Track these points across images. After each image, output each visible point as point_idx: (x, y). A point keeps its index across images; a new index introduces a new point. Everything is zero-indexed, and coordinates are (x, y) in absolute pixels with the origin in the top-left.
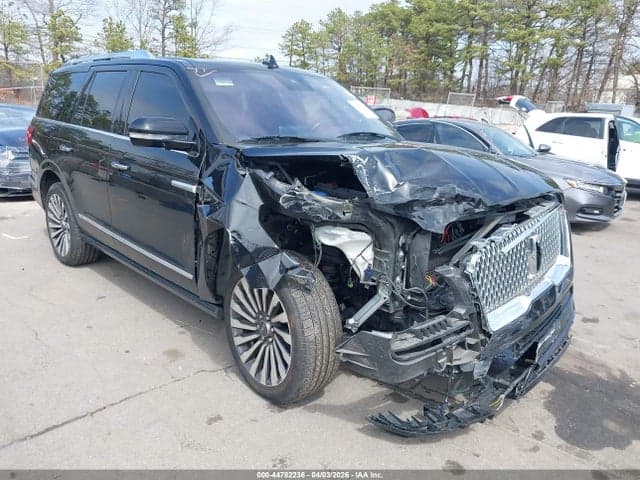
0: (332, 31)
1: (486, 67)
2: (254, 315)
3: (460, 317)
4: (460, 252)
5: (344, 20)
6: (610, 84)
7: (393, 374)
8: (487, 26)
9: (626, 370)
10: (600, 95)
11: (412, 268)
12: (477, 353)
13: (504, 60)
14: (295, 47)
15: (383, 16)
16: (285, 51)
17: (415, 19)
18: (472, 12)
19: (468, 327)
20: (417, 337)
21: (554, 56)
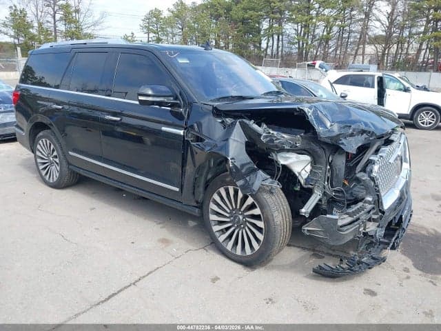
0: (177, 16)
1: (282, 41)
2: (229, 211)
3: (369, 203)
4: (360, 164)
5: (185, 8)
6: (360, 51)
7: (337, 240)
8: (281, 12)
9: (436, 229)
10: (355, 58)
11: (335, 175)
12: (378, 224)
13: (293, 36)
14: (151, 27)
15: (213, 6)
16: (145, 30)
17: (234, 8)
18: (272, 4)
19: (373, 208)
20: (350, 216)
21: (325, 33)
